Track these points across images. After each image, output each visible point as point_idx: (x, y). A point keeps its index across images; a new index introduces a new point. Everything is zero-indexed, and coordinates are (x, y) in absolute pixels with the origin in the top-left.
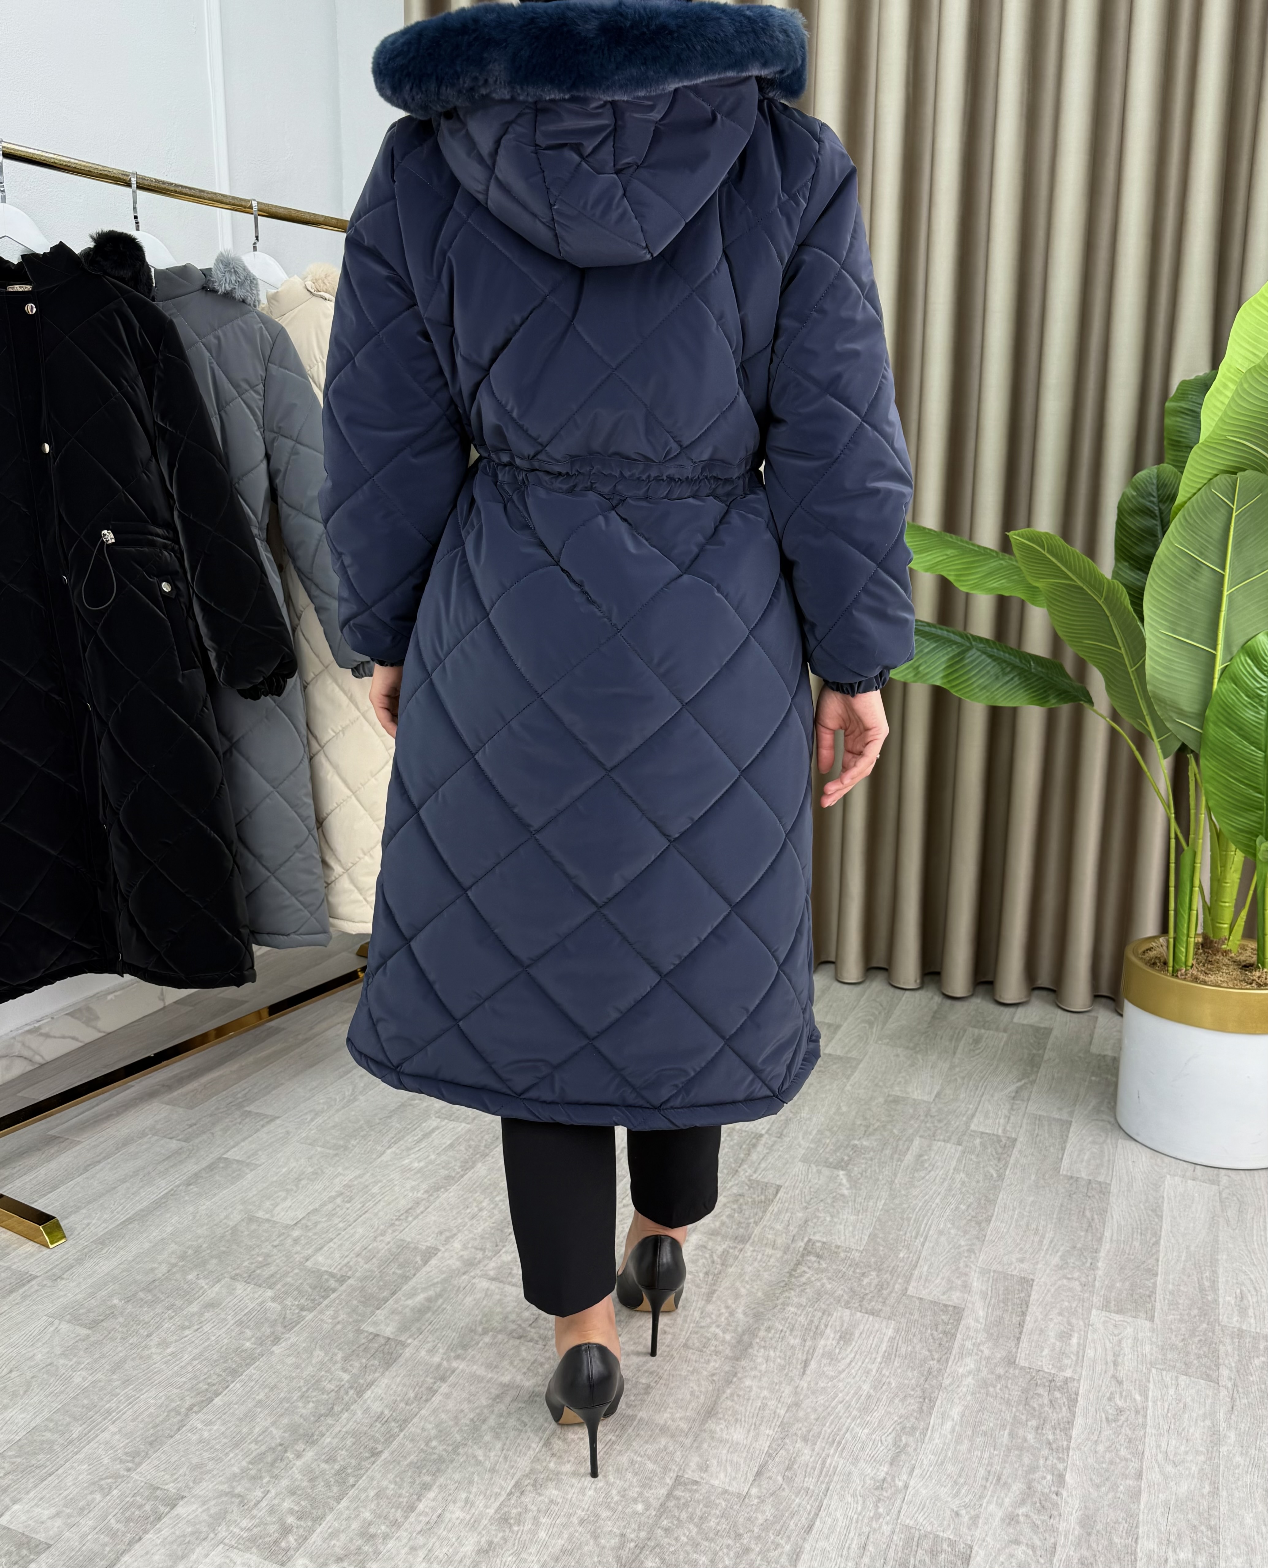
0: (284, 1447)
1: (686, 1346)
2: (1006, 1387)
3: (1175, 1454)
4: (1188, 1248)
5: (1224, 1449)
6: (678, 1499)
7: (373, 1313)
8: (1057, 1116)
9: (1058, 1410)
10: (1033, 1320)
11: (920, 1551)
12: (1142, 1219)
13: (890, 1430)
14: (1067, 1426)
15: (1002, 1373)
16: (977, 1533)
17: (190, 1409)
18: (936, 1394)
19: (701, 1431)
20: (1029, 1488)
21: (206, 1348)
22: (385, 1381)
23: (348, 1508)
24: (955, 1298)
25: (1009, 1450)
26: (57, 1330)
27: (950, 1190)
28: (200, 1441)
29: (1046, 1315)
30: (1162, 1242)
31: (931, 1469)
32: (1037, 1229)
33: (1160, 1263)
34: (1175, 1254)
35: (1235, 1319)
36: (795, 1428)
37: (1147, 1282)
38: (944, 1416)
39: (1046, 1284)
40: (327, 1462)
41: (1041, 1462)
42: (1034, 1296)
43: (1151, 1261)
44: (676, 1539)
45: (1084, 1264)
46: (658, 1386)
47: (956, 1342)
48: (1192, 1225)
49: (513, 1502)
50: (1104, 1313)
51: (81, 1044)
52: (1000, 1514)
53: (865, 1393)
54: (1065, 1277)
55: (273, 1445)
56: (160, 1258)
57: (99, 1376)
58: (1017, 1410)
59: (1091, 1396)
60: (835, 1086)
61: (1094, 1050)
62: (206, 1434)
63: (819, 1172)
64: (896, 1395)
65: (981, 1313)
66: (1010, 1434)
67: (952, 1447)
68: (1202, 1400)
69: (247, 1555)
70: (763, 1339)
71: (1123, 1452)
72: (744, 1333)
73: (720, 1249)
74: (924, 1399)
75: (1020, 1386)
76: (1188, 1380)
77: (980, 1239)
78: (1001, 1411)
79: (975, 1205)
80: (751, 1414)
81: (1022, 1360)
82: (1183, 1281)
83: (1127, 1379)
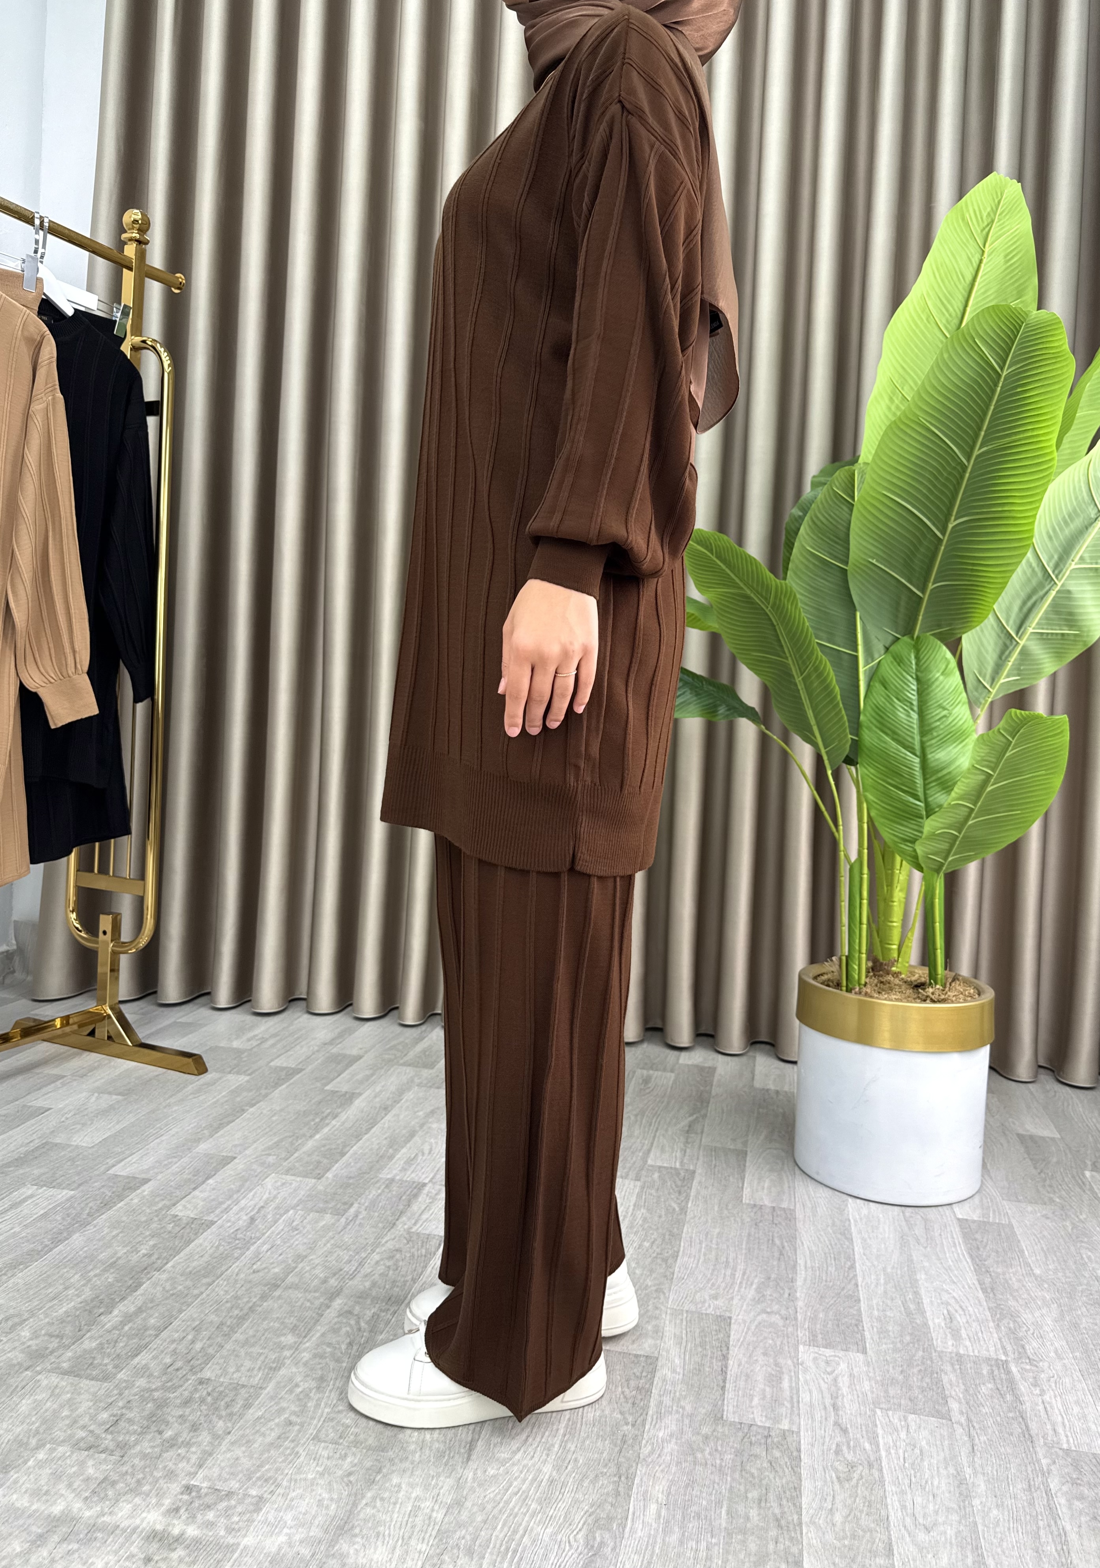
1: (316, 1438)
2: (716, 1450)
3: (925, 1516)
4: (884, 1269)
5: (976, 1502)
8: (732, 1147)
9: (781, 1474)
10: (736, 1366)
12: (833, 1243)
13: (580, 1526)
14: (794, 1494)
15: (710, 1433)
18: (632, 1470)
19: (327, 1556)
24: (646, 1346)
25: (730, 1535)
29: (750, 1356)
30: (857, 1265)
32: (727, 1262)
33: (860, 1288)
34: (873, 1277)
35: (950, 1343)
36: (457, 1536)
37: (851, 1310)
38: (646, 1498)
39: (744, 1322)
41: (771, 1546)
42: (733, 1337)
43: (851, 1286)
45: (781, 1295)
46: (274, 1498)
47: (652, 1400)
48: (883, 1246)
50: (812, 1349)
53: (547, 1477)
54: (764, 1311)
58: (733, 1479)
59: (815, 1451)
61: (756, 1086)
64: (585, 1476)
65: (677, 1361)
66: (728, 1514)
67: (659, 1540)
68: (938, 1443)
71: (865, 1521)
74: (620, 1477)
75: (732, 1447)
76: (918, 1419)
77: (669, 1277)
78: (714, 1482)
79: (659, 1241)
80: (399, 1524)
81: (730, 1415)
82: (887, 1305)
83: (851, 1426)
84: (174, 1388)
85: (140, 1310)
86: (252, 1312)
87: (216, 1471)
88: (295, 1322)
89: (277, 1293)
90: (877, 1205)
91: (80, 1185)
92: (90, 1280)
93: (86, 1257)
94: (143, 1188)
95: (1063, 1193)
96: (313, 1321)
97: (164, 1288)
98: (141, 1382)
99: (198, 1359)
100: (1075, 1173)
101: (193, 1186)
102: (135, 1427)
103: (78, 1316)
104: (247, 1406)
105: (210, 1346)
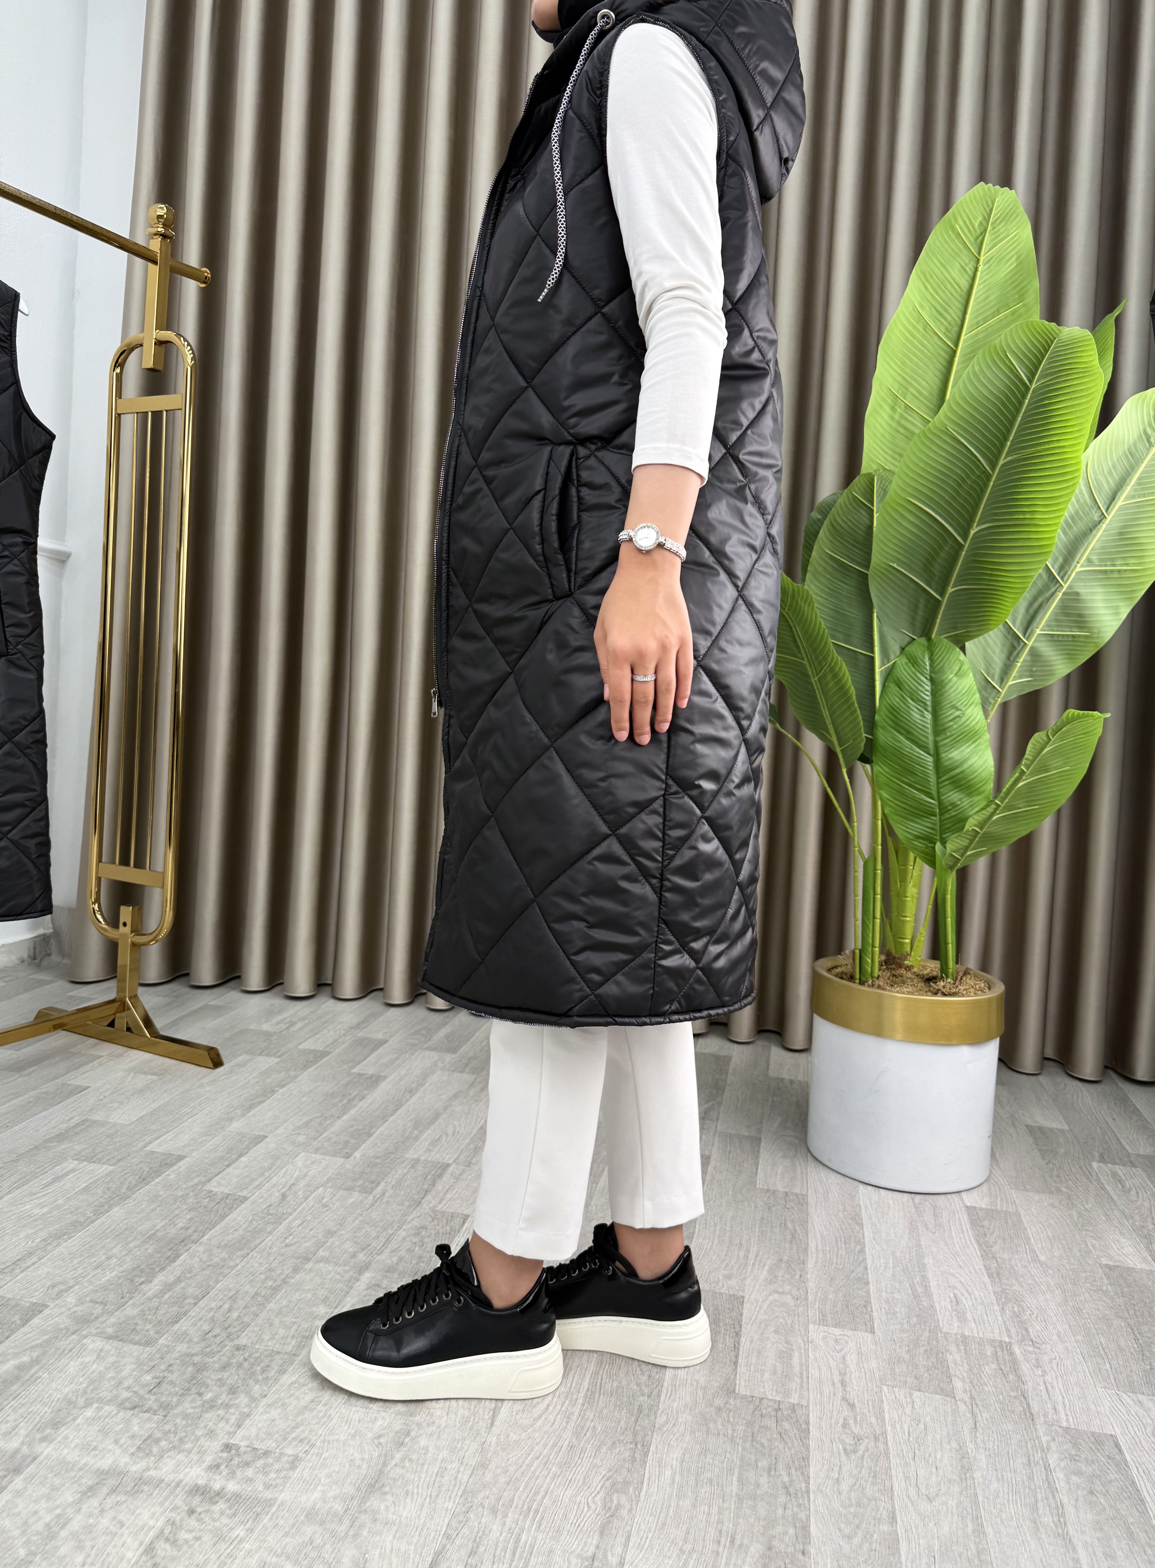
2: (728, 1421)
3: (927, 1487)
4: (893, 1253)
5: (977, 1475)
8: (746, 1134)
9: (790, 1444)
10: (748, 1343)
12: (844, 1228)
13: (598, 1488)
14: (802, 1464)
15: (722, 1405)
18: (649, 1438)
19: (360, 1512)
20: (770, 1549)
25: (740, 1500)
29: (762, 1334)
30: (867, 1250)
31: (650, 1536)
32: (740, 1244)
33: (869, 1271)
35: (955, 1325)
36: (481, 1496)
37: (860, 1292)
38: (661, 1464)
41: (779, 1512)
42: (746, 1315)
43: (860, 1269)
45: (793, 1276)
46: (309, 1456)
48: (892, 1231)
50: (821, 1328)
53: (567, 1443)
54: (776, 1292)
58: (744, 1449)
59: (822, 1424)
61: (774, 1075)
64: (602, 1442)
66: (739, 1481)
67: (673, 1504)
68: (942, 1419)
71: (870, 1490)
74: (636, 1444)
75: (744, 1419)
76: (923, 1396)
78: (726, 1451)
80: (426, 1483)
81: (742, 1388)
82: (895, 1288)
83: (858, 1401)
84: (213, 1354)
85: (179, 1280)
86: (285, 1283)
87: (253, 1431)
88: (326, 1293)
89: (309, 1266)
90: (887, 1192)
91: (119, 1161)
92: (131, 1251)
93: (126, 1229)
94: (179, 1164)
95: (1071, 1183)
96: (343, 1293)
97: (201, 1260)
98: (182, 1348)
99: (235, 1327)
100: (1082, 1164)
101: (227, 1163)
102: (177, 1389)
103: (120, 1284)
104: (282, 1371)
105: (246, 1314)
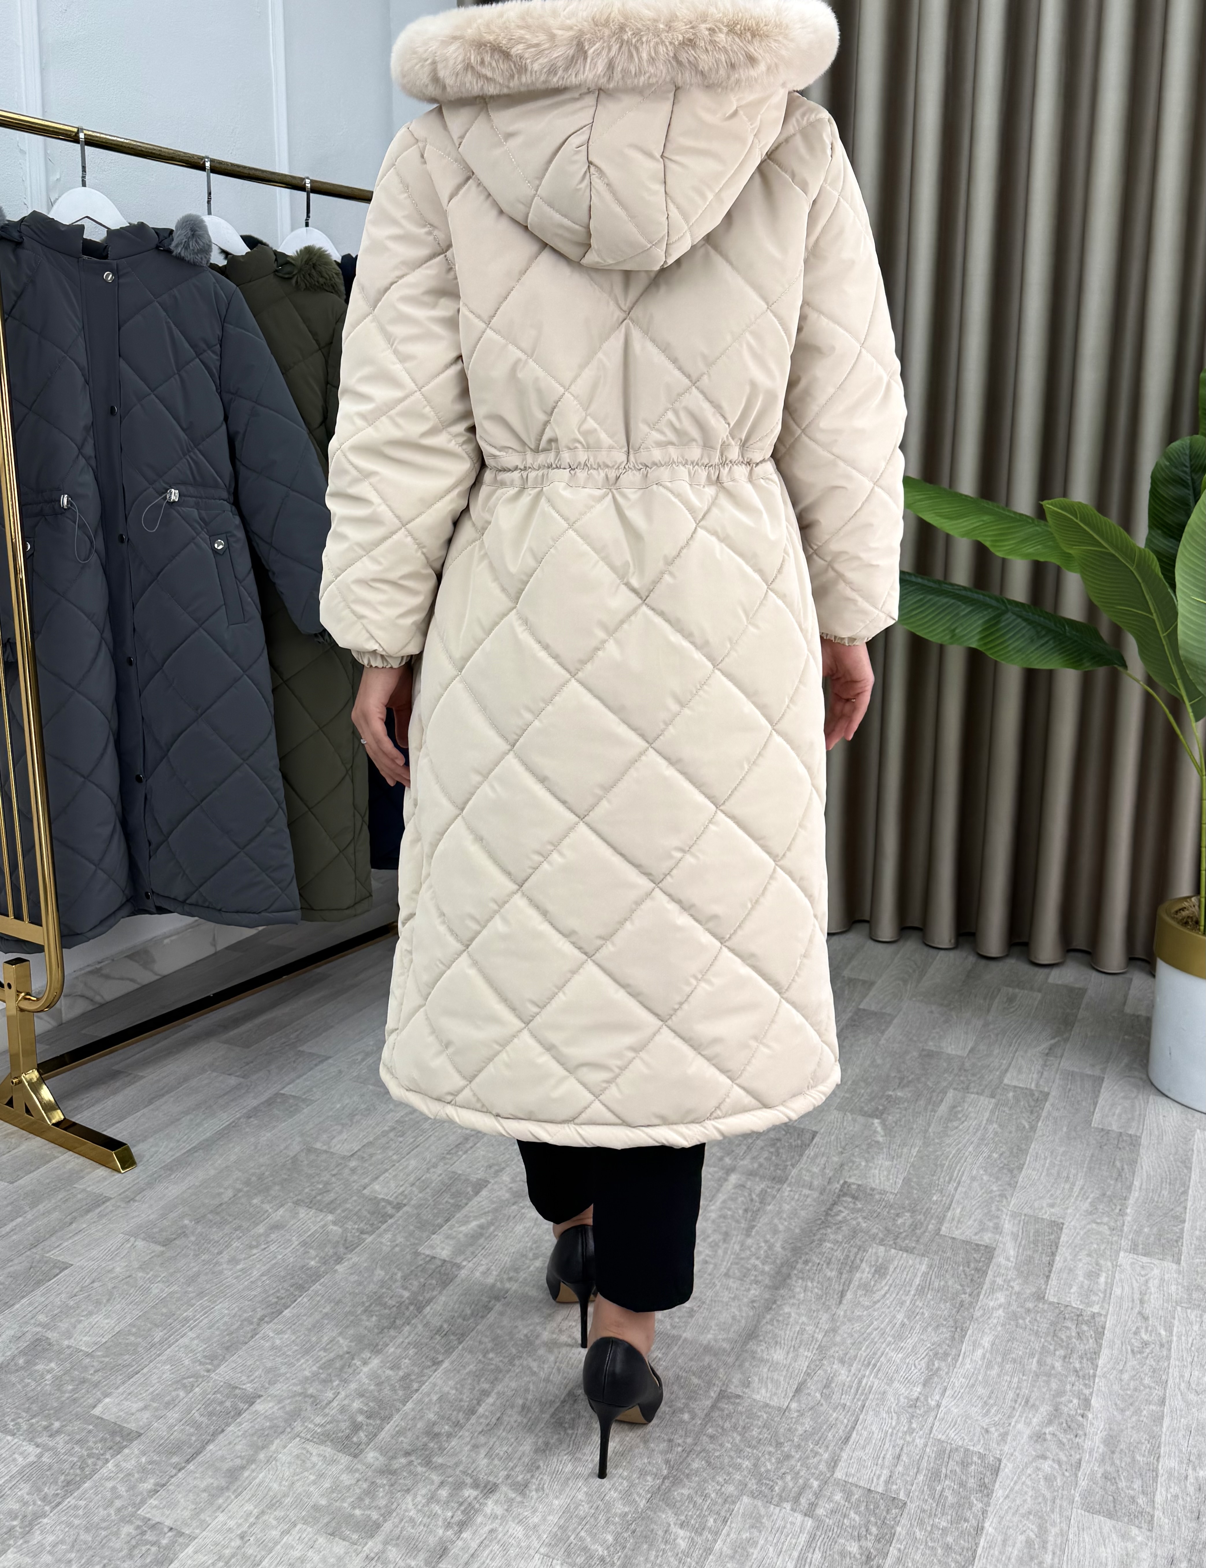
0: (352, 1355)
1: (727, 1275)
2: (1036, 1320)
3: (1198, 1384)
6: (723, 1410)
7: (428, 1238)
8: (1089, 1073)
9: (1086, 1342)
10: (1063, 1260)
11: (951, 1462)
12: (1172, 1170)
13: (924, 1356)
14: (1093, 1357)
15: (1032, 1307)
16: (1006, 1448)
17: (261, 1319)
18: (967, 1325)
19: (742, 1351)
20: (1056, 1410)
21: (274, 1266)
22: (442, 1299)
23: (413, 1409)
24: (987, 1238)
25: (1037, 1376)
26: (133, 1246)
27: (983, 1139)
28: (273, 1348)
29: (1076, 1255)
30: (1190, 1192)
31: (962, 1391)
32: (1068, 1177)
33: (1188, 1211)
36: (832, 1351)
37: (1175, 1228)
38: (975, 1345)
39: (1075, 1228)
40: (391, 1369)
41: (1068, 1387)
42: (1064, 1238)
43: (1180, 1209)
44: (721, 1445)
45: (1113, 1210)
47: (988, 1279)
49: (566, 1408)
50: (1131, 1255)
51: (136, 986)
52: (1027, 1432)
53: (900, 1322)
54: (1095, 1221)
55: (341, 1353)
56: (226, 1184)
57: (175, 1288)
58: (1046, 1341)
59: (1117, 1330)
60: (869, 1039)
61: (1128, 1010)
62: (278, 1342)
63: (854, 1120)
64: (929, 1324)
65: (1012, 1253)
66: (1039, 1362)
67: (983, 1371)
69: (322, 1448)
70: (801, 1271)
71: (1147, 1381)
72: (782, 1265)
73: (758, 1189)
74: (957, 1329)
75: (1049, 1319)
77: (1013, 1185)
78: (1031, 1341)
79: (1008, 1153)
80: (791, 1338)
81: (1051, 1296)
83: (1153, 1316)
